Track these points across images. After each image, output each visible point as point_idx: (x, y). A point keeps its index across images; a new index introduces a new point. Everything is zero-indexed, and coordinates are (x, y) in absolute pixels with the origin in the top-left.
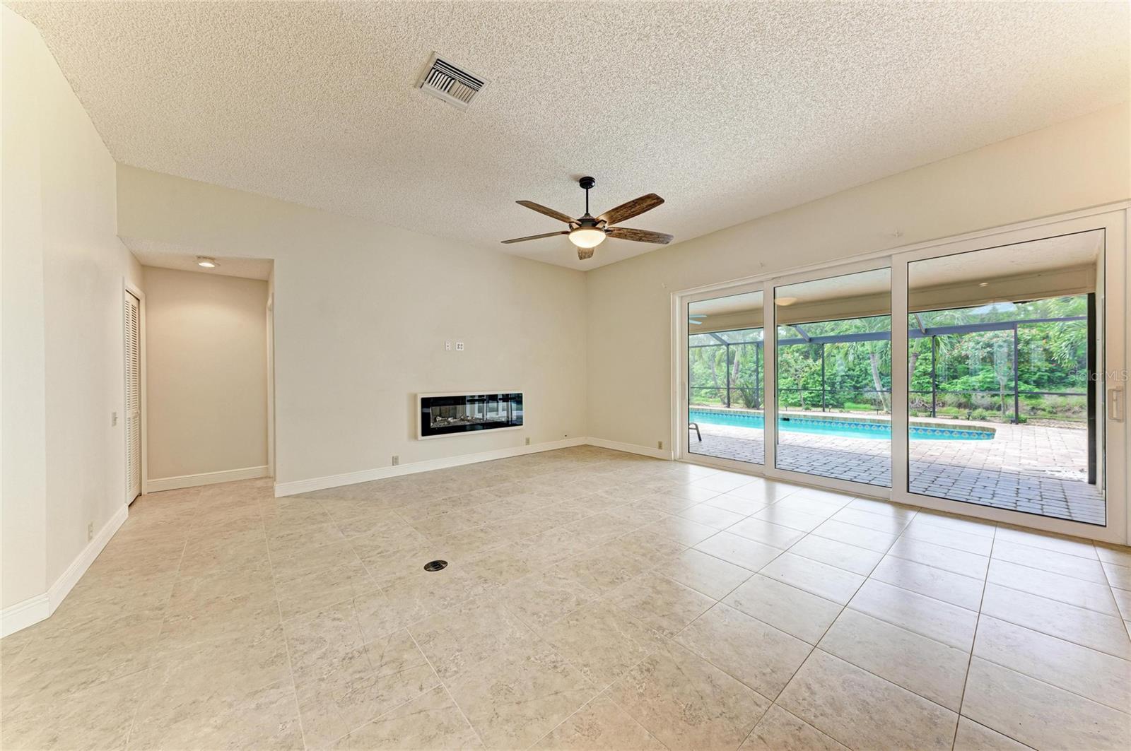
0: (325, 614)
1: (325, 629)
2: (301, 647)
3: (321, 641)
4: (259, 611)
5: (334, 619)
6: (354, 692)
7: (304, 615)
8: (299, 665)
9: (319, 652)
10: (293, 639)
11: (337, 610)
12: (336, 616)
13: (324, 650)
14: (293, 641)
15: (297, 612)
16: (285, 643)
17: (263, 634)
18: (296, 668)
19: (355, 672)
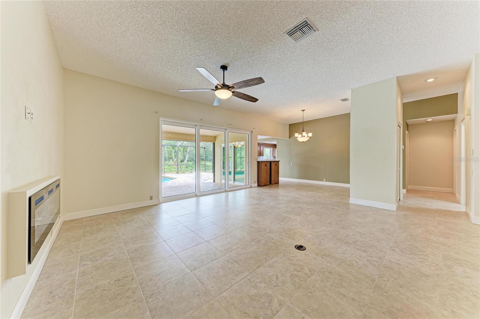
0: (358, 267)
1: (364, 263)
2: (376, 264)
3: (368, 260)
4: (384, 294)
5: (357, 262)
6: (371, 246)
7: (366, 273)
8: (380, 261)
9: (372, 259)
10: (377, 269)
11: (352, 264)
12: (355, 263)
13: (369, 258)
14: (378, 268)
15: (368, 277)
16: (381, 270)
17: (388, 280)
18: (382, 261)
19: (366, 248)
